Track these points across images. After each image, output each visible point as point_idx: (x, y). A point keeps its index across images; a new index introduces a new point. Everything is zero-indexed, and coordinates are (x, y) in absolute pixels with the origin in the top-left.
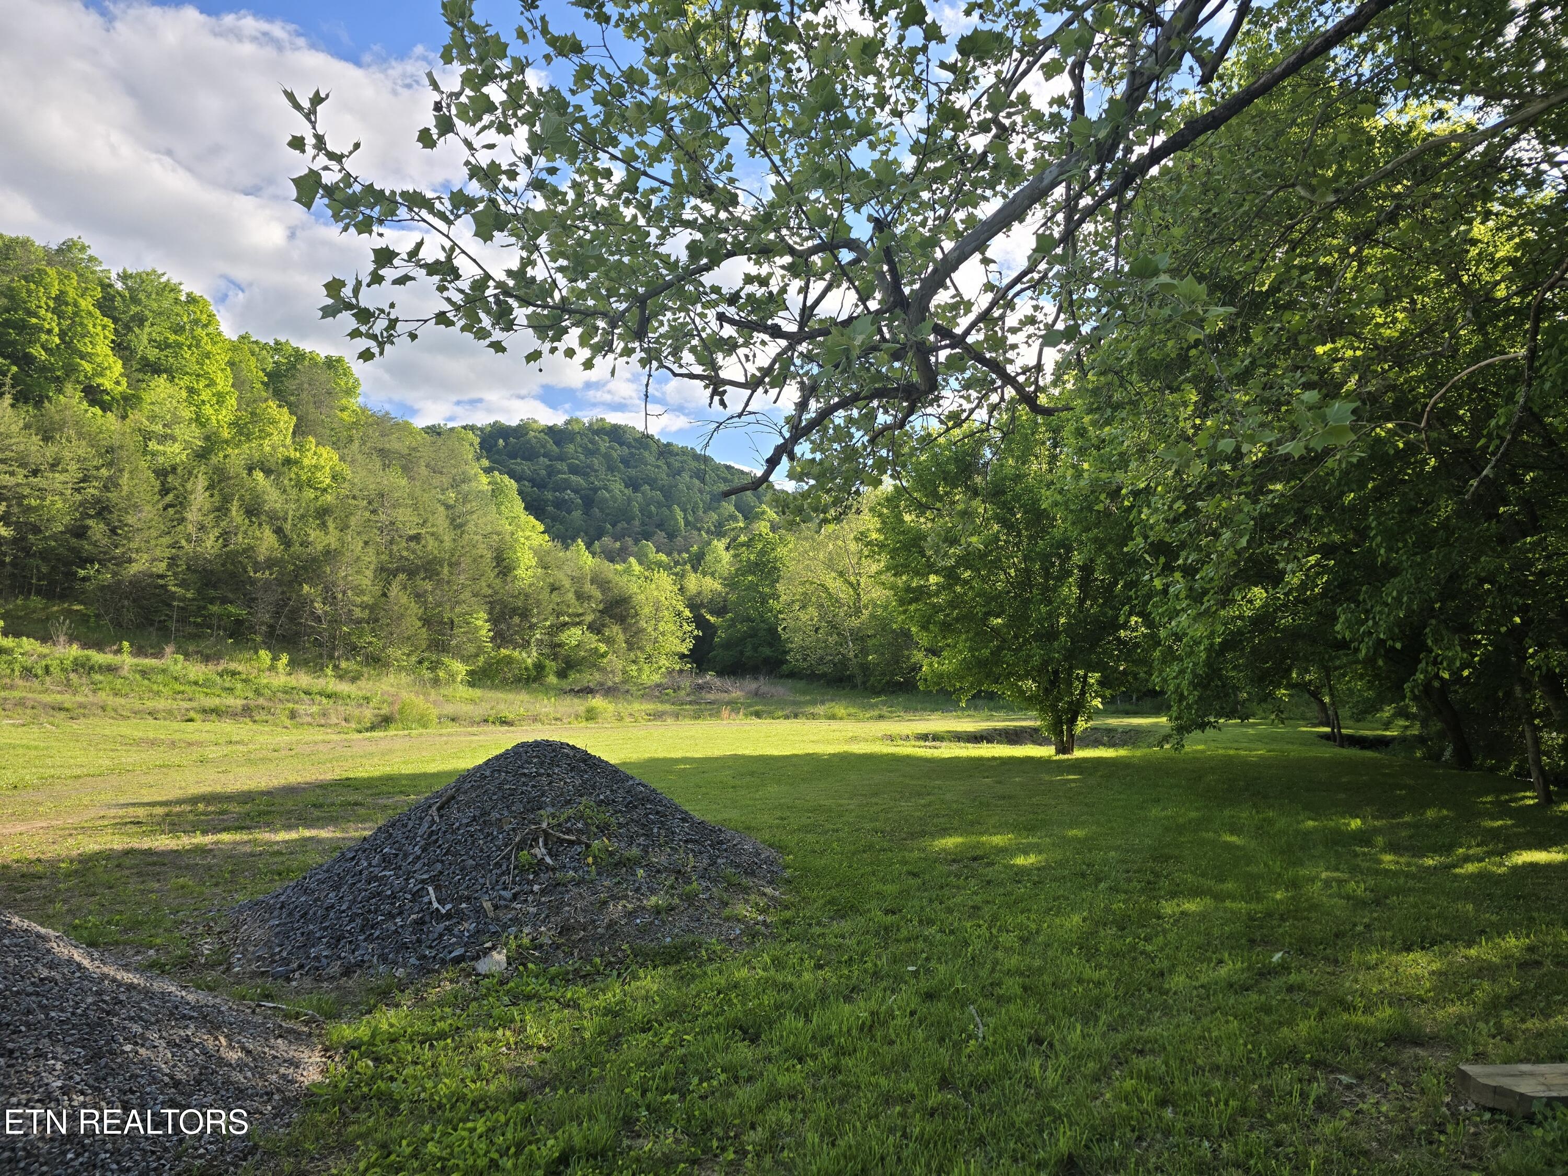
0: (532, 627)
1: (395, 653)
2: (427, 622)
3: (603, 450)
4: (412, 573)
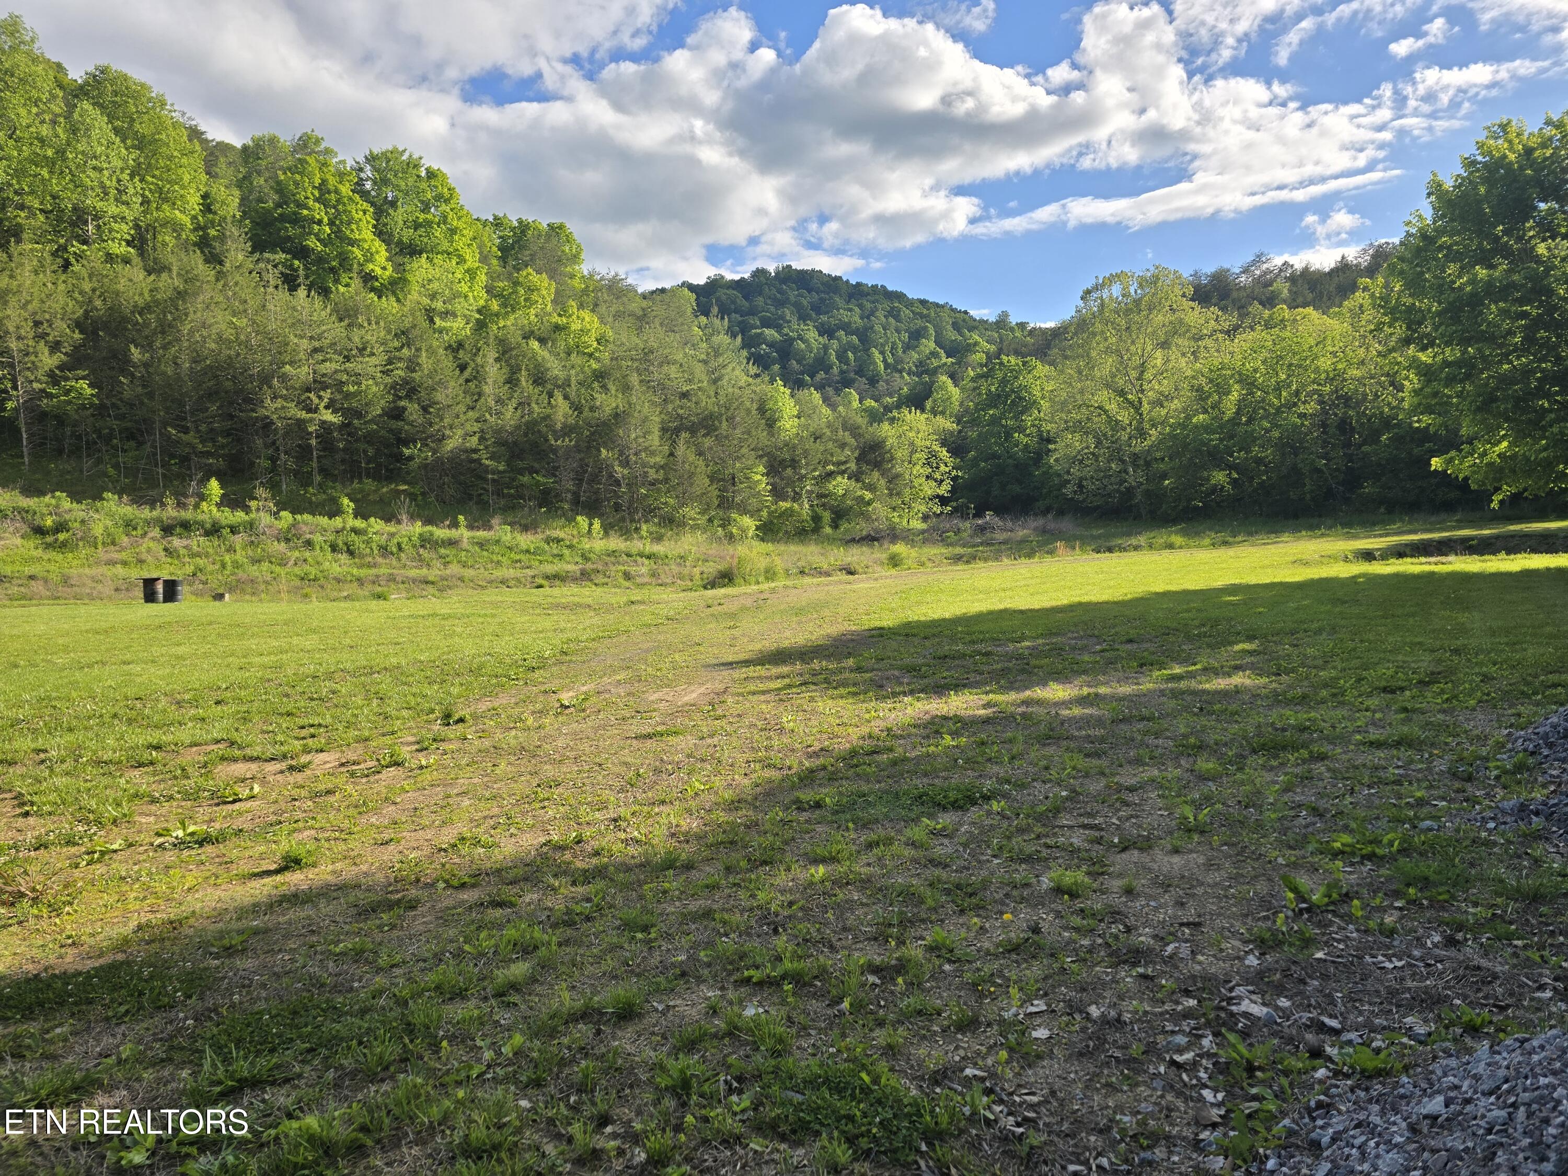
0: (802, 478)
1: (690, 512)
2: (712, 478)
3: (792, 299)
4: (693, 430)
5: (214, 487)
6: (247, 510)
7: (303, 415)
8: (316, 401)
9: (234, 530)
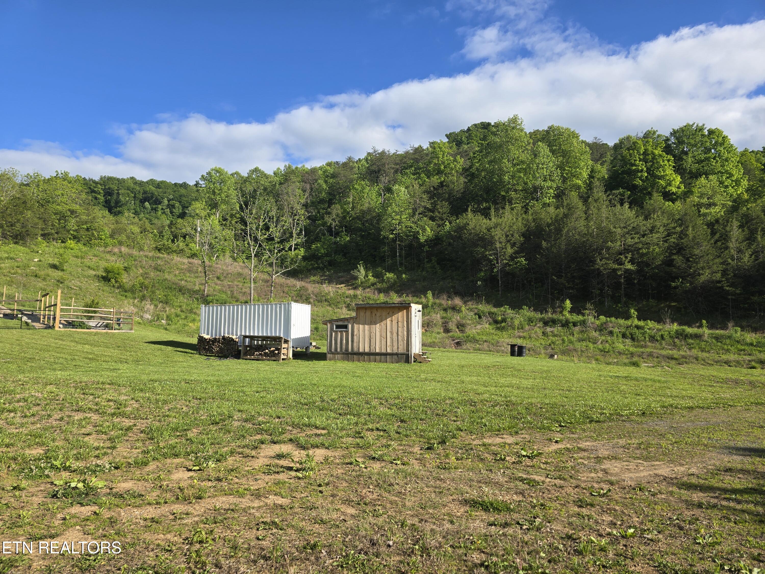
5: (568, 303)
6: (583, 315)
7: (617, 266)
8: (624, 259)
9: (575, 324)
